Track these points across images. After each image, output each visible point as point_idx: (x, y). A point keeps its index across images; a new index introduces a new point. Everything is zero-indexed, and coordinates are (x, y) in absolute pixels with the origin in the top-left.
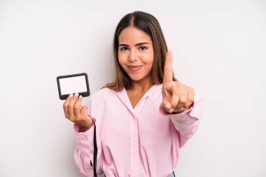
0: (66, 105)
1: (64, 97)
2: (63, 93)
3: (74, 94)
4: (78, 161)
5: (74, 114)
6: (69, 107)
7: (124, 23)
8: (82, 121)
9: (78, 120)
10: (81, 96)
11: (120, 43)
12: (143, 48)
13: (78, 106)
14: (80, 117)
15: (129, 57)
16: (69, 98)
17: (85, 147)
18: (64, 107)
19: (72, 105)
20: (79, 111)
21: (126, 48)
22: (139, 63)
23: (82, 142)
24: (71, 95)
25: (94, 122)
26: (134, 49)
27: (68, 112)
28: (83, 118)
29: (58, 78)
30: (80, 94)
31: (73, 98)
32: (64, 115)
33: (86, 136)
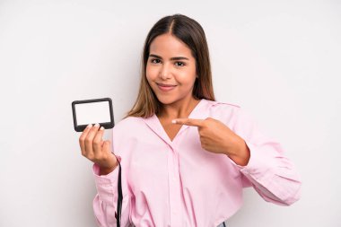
0: (83, 139)
1: (80, 129)
2: (79, 124)
3: (93, 125)
4: (98, 212)
5: (94, 150)
6: (86, 141)
7: (160, 28)
8: (104, 160)
9: (98, 158)
10: (102, 128)
11: (151, 53)
12: (180, 64)
13: (98, 141)
14: (100, 155)
15: (160, 73)
16: (87, 130)
17: (108, 194)
18: (80, 141)
19: (91, 139)
20: (99, 146)
21: (158, 60)
22: (172, 82)
23: (104, 187)
24: (90, 126)
25: (118, 161)
26: (168, 64)
27: (85, 148)
28: (106, 156)
29: (74, 104)
30: (101, 125)
31: (92, 129)
32: (80, 152)
33: (109, 180)
